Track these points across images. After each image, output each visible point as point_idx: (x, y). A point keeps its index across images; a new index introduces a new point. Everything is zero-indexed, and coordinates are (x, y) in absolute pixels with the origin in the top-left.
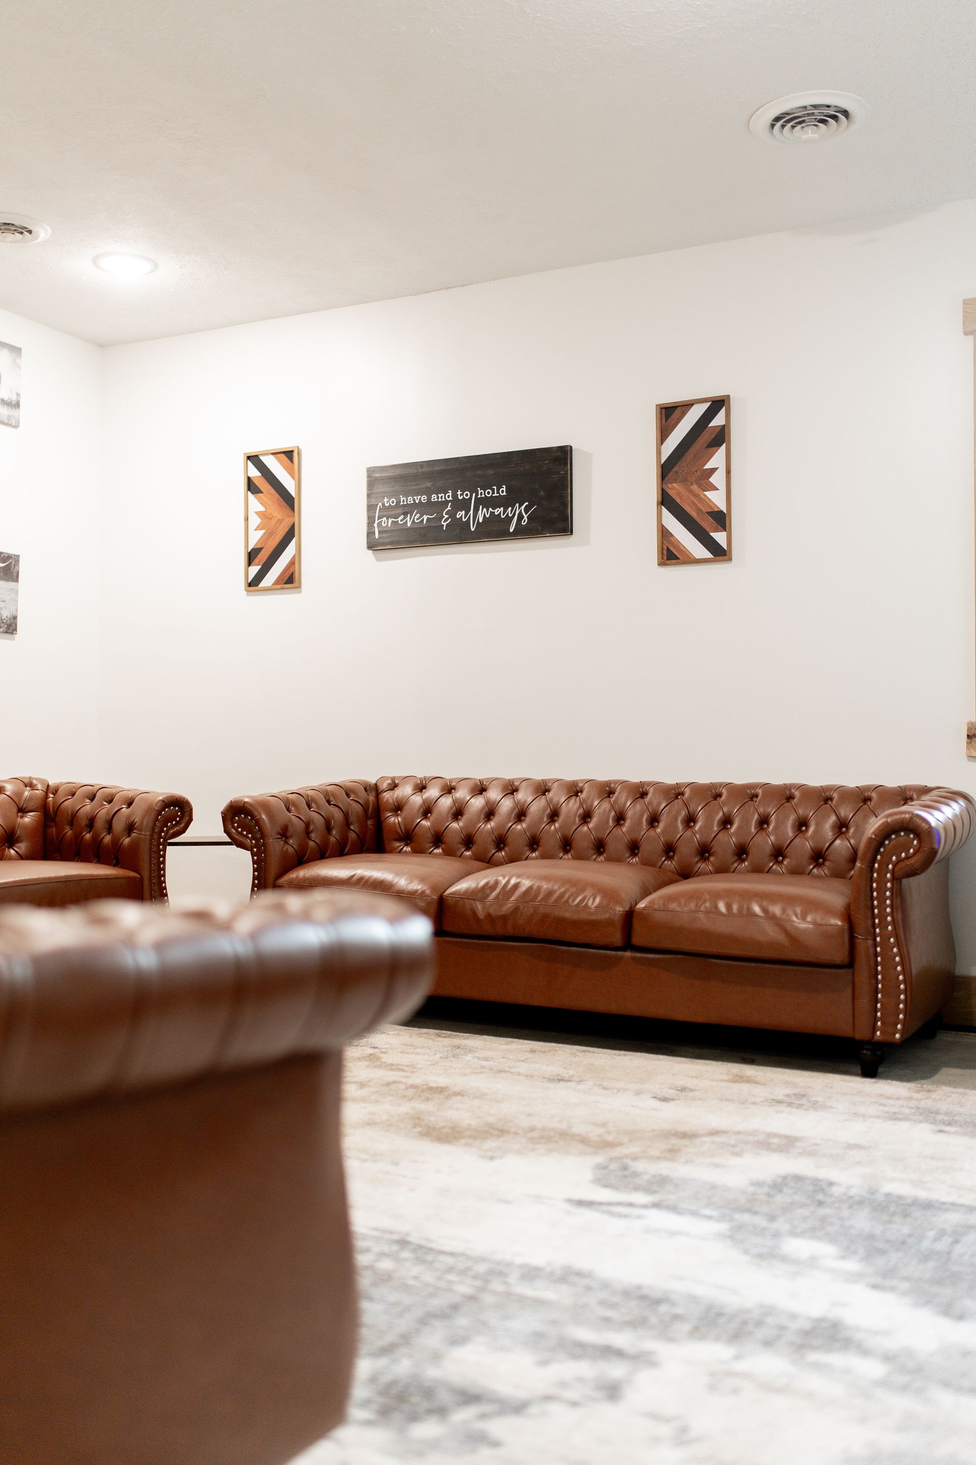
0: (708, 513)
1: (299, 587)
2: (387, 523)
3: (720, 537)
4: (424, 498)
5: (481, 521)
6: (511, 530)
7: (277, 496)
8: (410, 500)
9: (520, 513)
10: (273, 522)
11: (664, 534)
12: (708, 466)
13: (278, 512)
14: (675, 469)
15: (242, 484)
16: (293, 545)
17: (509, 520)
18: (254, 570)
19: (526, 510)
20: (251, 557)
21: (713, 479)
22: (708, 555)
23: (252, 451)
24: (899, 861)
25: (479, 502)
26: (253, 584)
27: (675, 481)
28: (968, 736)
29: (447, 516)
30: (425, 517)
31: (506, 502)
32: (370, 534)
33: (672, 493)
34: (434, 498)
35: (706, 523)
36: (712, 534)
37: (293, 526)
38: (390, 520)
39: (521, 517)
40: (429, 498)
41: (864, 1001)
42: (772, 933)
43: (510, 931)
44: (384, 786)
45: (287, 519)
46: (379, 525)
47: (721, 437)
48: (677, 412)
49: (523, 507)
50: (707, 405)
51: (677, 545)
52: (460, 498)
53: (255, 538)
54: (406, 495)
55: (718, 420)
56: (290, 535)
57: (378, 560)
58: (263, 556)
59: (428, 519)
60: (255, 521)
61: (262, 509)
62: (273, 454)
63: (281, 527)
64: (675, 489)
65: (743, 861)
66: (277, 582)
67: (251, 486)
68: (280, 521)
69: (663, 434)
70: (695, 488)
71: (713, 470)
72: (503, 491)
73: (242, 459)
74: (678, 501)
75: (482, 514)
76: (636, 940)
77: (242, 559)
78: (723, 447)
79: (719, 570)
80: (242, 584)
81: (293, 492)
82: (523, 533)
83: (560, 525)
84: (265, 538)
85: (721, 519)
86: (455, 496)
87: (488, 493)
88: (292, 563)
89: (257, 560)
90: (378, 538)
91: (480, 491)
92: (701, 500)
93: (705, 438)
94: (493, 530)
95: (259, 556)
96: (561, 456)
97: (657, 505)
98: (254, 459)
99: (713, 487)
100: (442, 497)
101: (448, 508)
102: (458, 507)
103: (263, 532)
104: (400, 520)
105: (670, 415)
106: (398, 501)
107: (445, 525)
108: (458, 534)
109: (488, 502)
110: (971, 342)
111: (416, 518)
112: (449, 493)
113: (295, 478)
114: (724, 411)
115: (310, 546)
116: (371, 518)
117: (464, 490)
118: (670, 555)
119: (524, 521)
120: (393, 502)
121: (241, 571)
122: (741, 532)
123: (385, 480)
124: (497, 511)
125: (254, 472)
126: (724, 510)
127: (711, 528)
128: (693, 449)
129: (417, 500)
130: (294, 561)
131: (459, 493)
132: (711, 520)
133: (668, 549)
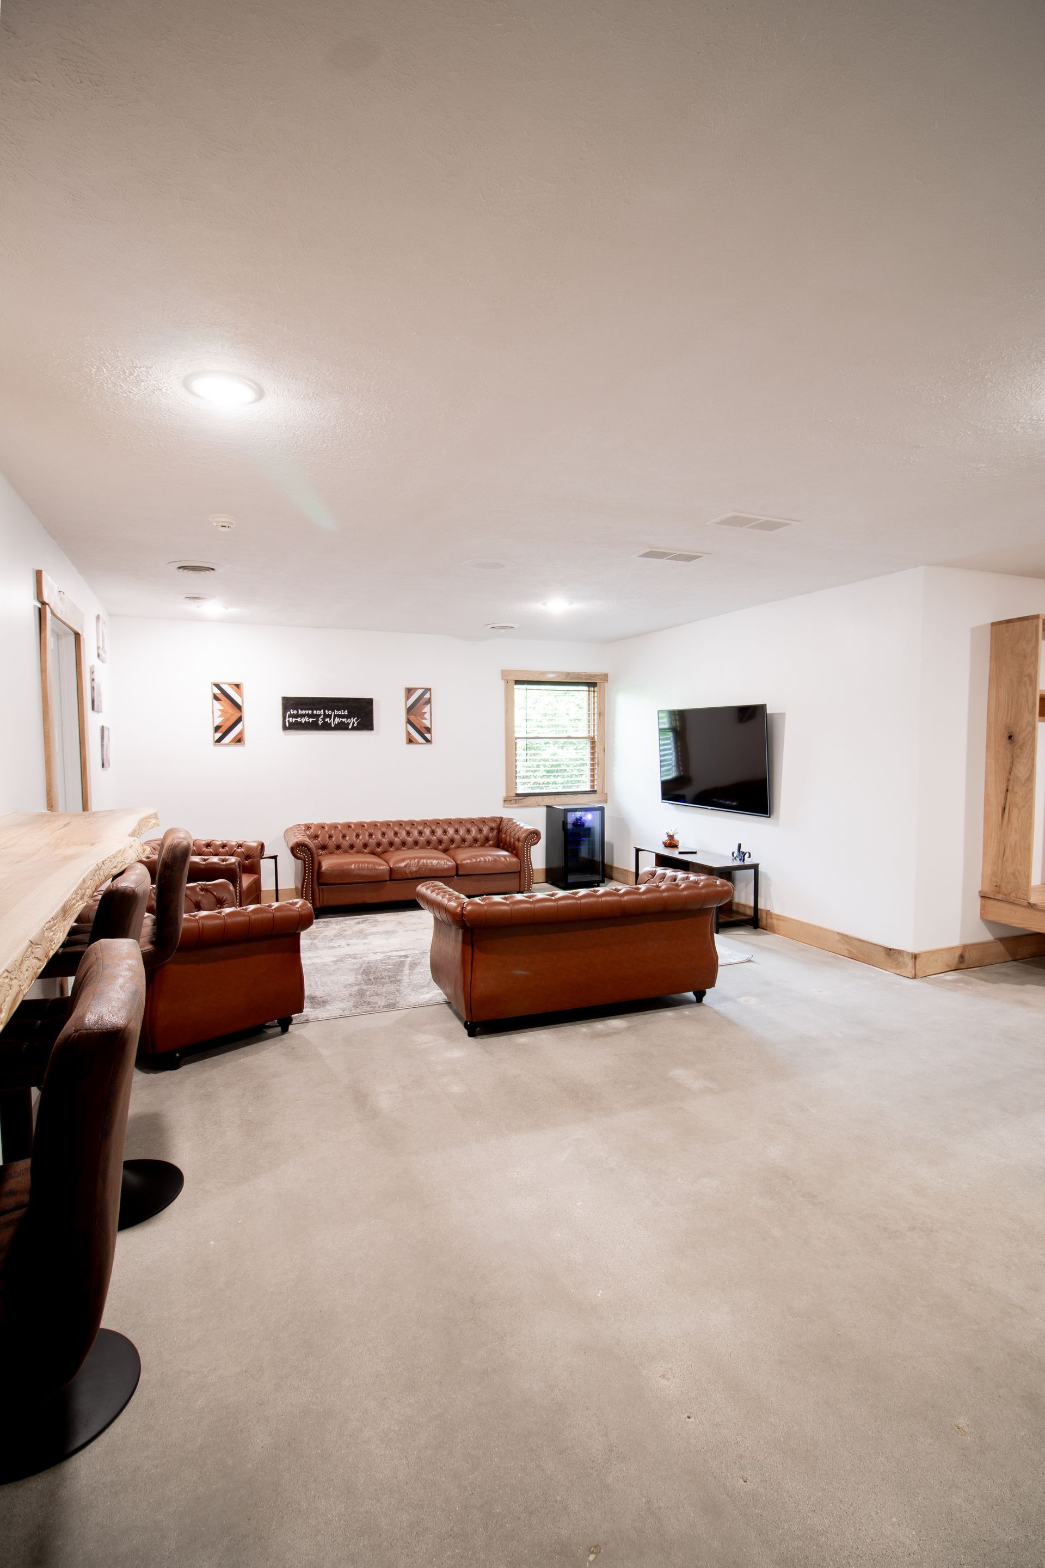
0: (424, 727)
1: (244, 744)
2: (292, 720)
3: (428, 736)
4: (310, 712)
5: (337, 723)
6: (350, 728)
7: (230, 703)
8: (304, 712)
10: (228, 715)
11: (408, 733)
12: (423, 711)
13: (231, 710)
14: (412, 711)
15: (211, 697)
16: (241, 724)
17: (349, 724)
18: (218, 735)
19: (356, 720)
20: (217, 729)
21: (425, 716)
22: (425, 742)
23: (217, 681)
24: (532, 841)
25: (335, 716)
26: (219, 740)
27: (412, 715)
28: (504, 801)
29: (321, 720)
30: (311, 720)
31: (347, 717)
32: (284, 723)
33: (411, 719)
34: (315, 712)
35: (423, 730)
36: (425, 735)
37: (241, 716)
38: (294, 719)
39: (354, 723)
40: (313, 712)
41: (522, 882)
42: (501, 865)
43: (418, 876)
45: (236, 714)
46: (289, 721)
47: (429, 701)
48: (413, 691)
49: (354, 719)
50: (423, 690)
51: (413, 737)
52: (327, 713)
53: (218, 721)
54: (302, 710)
55: (427, 696)
56: (239, 720)
57: (286, 735)
58: (223, 729)
59: (312, 721)
60: (218, 713)
61: (222, 708)
62: (228, 684)
63: (233, 717)
64: (412, 718)
66: (232, 741)
67: (216, 698)
68: (232, 714)
69: (408, 698)
70: (419, 718)
71: (425, 713)
72: (346, 712)
73: (210, 685)
74: (413, 722)
75: (337, 720)
76: (460, 873)
77: (212, 730)
78: (429, 705)
79: (428, 746)
80: (212, 742)
81: (240, 703)
82: (354, 729)
83: (370, 727)
84: (226, 720)
85: (429, 730)
86: (324, 712)
87: (340, 713)
89: (219, 731)
90: (287, 725)
91: (336, 711)
92: (421, 723)
93: (422, 701)
94: (342, 727)
95: (221, 729)
96: (369, 702)
97: (406, 723)
98: (217, 686)
99: (426, 719)
100: (318, 712)
101: (322, 717)
102: (326, 716)
103: (222, 719)
104: (299, 719)
105: (409, 691)
106: (298, 712)
107: (320, 723)
108: (326, 727)
109: (339, 716)
110: (502, 683)
111: (307, 719)
112: (322, 711)
113: (241, 696)
114: (429, 692)
115: (249, 725)
116: (284, 718)
117: (328, 710)
118: (410, 741)
119: (355, 725)
120: (295, 712)
121: (212, 736)
122: (435, 735)
123: (291, 702)
124: (343, 720)
125: (217, 691)
126: (430, 727)
127: (424, 732)
128: (418, 705)
129: (307, 712)
130: (241, 733)
131: (326, 711)
132: (425, 730)
133: (410, 739)
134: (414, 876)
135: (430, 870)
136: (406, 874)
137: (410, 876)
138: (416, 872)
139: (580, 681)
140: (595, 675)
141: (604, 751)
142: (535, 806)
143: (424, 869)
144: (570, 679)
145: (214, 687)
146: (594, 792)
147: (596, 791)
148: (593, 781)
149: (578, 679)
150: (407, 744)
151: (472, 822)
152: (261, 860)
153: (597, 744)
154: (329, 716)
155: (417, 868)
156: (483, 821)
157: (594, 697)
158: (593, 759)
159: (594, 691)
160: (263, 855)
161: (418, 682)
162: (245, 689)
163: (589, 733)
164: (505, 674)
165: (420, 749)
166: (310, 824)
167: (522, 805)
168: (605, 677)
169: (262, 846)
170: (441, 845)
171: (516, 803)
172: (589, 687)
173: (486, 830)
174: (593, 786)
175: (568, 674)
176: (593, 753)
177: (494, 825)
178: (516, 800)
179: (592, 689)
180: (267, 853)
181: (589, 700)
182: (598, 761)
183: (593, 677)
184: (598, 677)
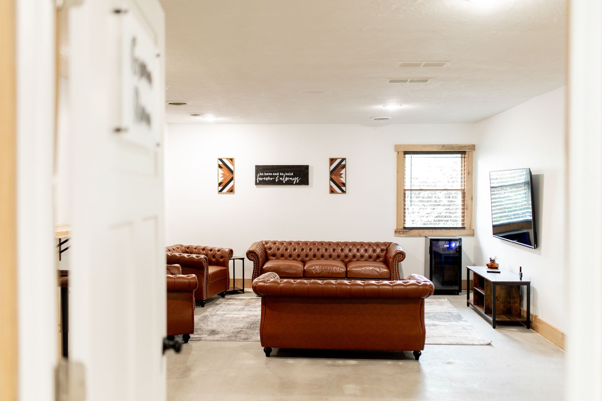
0: (341, 183)
1: (234, 193)
3: (344, 188)
4: (271, 174)
5: (286, 181)
6: (294, 183)
7: (227, 169)
9: (296, 180)
10: (226, 176)
11: (331, 187)
12: (341, 173)
13: (228, 174)
14: (333, 173)
15: (217, 166)
16: (232, 182)
17: (294, 181)
18: (221, 188)
20: (220, 184)
21: (342, 176)
22: (341, 192)
23: (220, 158)
24: (399, 259)
25: (286, 176)
26: (221, 191)
27: (333, 175)
28: (395, 232)
29: (277, 179)
30: (271, 179)
31: (293, 177)
33: (333, 178)
34: (274, 174)
35: (340, 185)
36: (342, 188)
37: (233, 177)
38: (262, 179)
39: (297, 180)
40: (272, 174)
42: (376, 273)
44: (264, 243)
45: (230, 176)
46: (259, 179)
47: (344, 166)
48: (334, 160)
49: (297, 178)
50: (341, 159)
51: (334, 189)
52: (281, 175)
53: (221, 180)
54: (266, 173)
55: (343, 163)
56: (232, 179)
57: (257, 188)
58: (223, 184)
60: (221, 175)
61: (223, 172)
62: (227, 159)
63: (229, 177)
64: (333, 177)
65: (354, 258)
66: (228, 191)
67: (220, 167)
68: (228, 176)
69: (331, 164)
70: (338, 177)
71: (342, 174)
72: (292, 174)
73: (217, 159)
74: (334, 179)
75: (287, 179)
77: (217, 185)
78: (345, 169)
79: (343, 195)
80: (217, 192)
81: (232, 169)
82: (296, 184)
83: (307, 183)
84: (224, 180)
85: (344, 185)
86: (279, 174)
87: (288, 174)
89: (221, 185)
90: (258, 182)
91: (286, 173)
92: (339, 180)
93: (340, 166)
94: (290, 183)
95: (222, 184)
96: (307, 167)
97: (330, 180)
98: (221, 160)
100: (276, 174)
101: (278, 177)
102: (280, 176)
103: (223, 178)
104: (264, 179)
105: (332, 161)
106: (264, 174)
107: (277, 181)
108: (280, 183)
109: (288, 176)
110: (396, 153)
111: (269, 178)
112: (278, 173)
113: (233, 166)
114: (345, 161)
115: (237, 183)
116: (256, 178)
117: (282, 173)
118: (332, 191)
119: (298, 181)
120: (262, 174)
121: (217, 188)
122: (349, 188)
123: (260, 168)
124: (291, 179)
125: (221, 163)
126: (345, 183)
127: (341, 186)
128: (338, 169)
129: (269, 174)
130: (233, 187)
131: (281, 173)
132: (342, 184)
133: (332, 190)
134: (318, 276)
135: (329, 273)
136: (313, 274)
137: (316, 275)
138: (319, 273)
139: (453, 151)
140: (465, 146)
141: (472, 199)
142: (418, 236)
143: (325, 272)
144: (445, 149)
145: (219, 161)
146: (463, 228)
147: (465, 227)
148: (463, 220)
149: (451, 149)
151: (370, 244)
152: (230, 260)
153: (466, 195)
154: (282, 176)
155: (321, 271)
156: (378, 244)
157: (465, 161)
158: (463, 205)
159: (465, 157)
160: (232, 257)
161: (339, 155)
162: (236, 162)
163: (462, 186)
164: (397, 147)
165: (339, 197)
166: (268, 241)
167: (408, 235)
168: (473, 147)
169: (231, 252)
170: (346, 258)
171: (403, 234)
172: (462, 154)
173: (378, 250)
174: (463, 224)
175: (443, 146)
176: (464, 201)
177: (384, 248)
178: (403, 232)
179: (463, 156)
180: (235, 255)
181: (462, 163)
182: (467, 206)
183: (463, 147)
184: (467, 147)
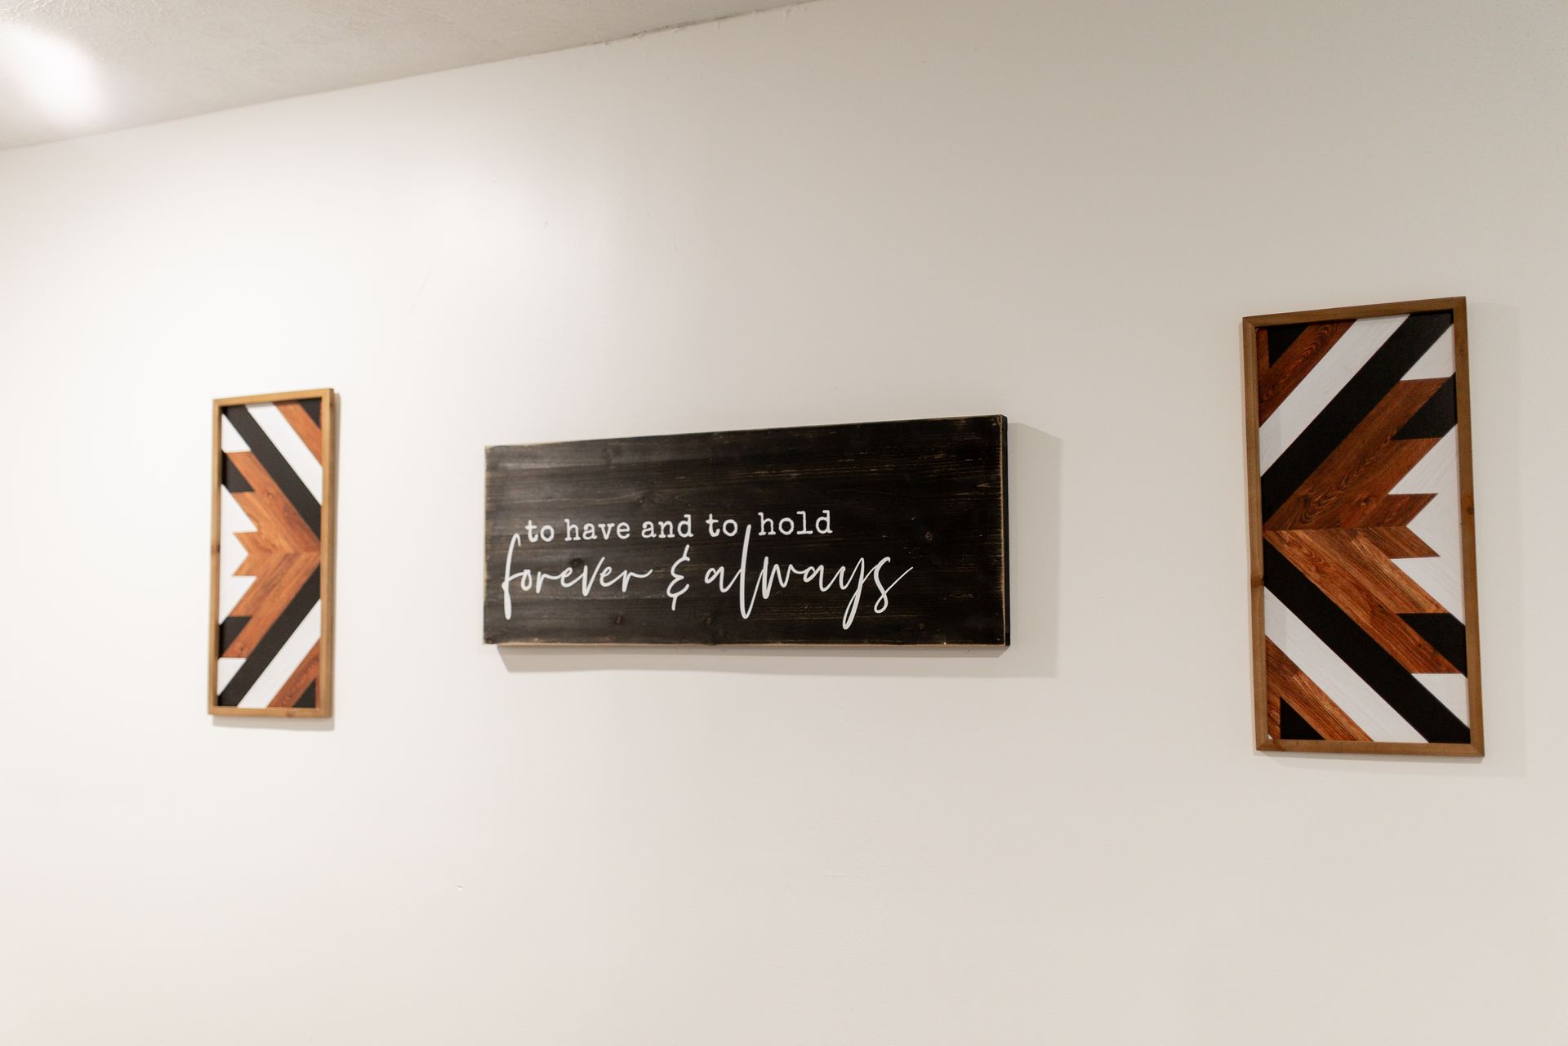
0: (1409, 619)
1: (329, 713)
2: (533, 582)
3: (1448, 689)
4: (623, 530)
5: (766, 594)
6: (846, 626)
7: (283, 500)
8: (589, 531)
9: (870, 583)
10: (274, 559)
11: (1274, 666)
12: (1404, 487)
13: (287, 539)
14: (1302, 491)
15: (208, 469)
16: (315, 616)
17: (840, 599)
18: (230, 667)
19: (886, 576)
20: (224, 636)
21: (1419, 526)
22: (1410, 735)
23: (233, 392)
26: (227, 699)
27: (1302, 523)
29: (679, 578)
30: (626, 577)
31: (832, 553)
32: (492, 604)
33: (1295, 557)
34: (648, 529)
35: (1400, 645)
36: (1421, 678)
37: (317, 572)
38: (541, 578)
40: (636, 530)
45: (304, 556)
46: (514, 586)
47: (1442, 409)
49: (877, 568)
50: (1394, 323)
51: (1314, 698)
52: (714, 534)
53: (234, 594)
54: (580, 518)
55: (1433, 364)
56: (311, 591)
57: (512, 668)
58: (251, 636)
59: (632, 581)
60: (235, 554)
61: (250, 527)
62: (278, 403)
63: (292, 571)
64: (1302, 546)
66: (279, 701)
67: (227, 473)
68: (289, 559)
69: (1265, 394)
70: (1362, 545)
71: (1418, 502)
72: (825, 523)
73: (208, 414)
74: (1313, 577)
75: (769, 578)
77: (203, 640)
78: (1451, 438)
79: (1442, 779)
80: (202, 699)
81: (318, 493)
83: (978, 622)
84: (255, 596)
85: (1447, 638)
86: (700, 528)
87: (786, 526)
88: (313, 659)
89: (237, 645)
90: (510, 614)
91: (765, 520)
92: (1383, 581)
93: (1389, 412)
94: (799, 620)
95: (241, 634)
96: (986, 442)
97: (1255, 584)
98: (237, 414)
99: (1426, 551)
100: (667, 529)
101: (684, 557)
102: (709, 551)
103: (250, 580)
104: (566, 577)
105: (1280, 345)
106: (561, 529)
107: (675, 598)
108: (708, 621)
109: (785, 550)
111: (604, 573)
112: (687, 519)
113: (323, 463)
114: (1446, 340)
115: (357, 620)
116: (494, 569)
117: (723, 516)
118: (1293, 721)
119: (884, 604)
120: (548, 533)
122: (1516, 681)
123: (528, 477)
124: (809, 574)
125: (235, 444)
126: (1459, 615)
127: (1412, 657)
128: (1354, 443)
129: (606, 528)
130: (319, 655)
131: (711, 521)
132: (1416, 637)
133: (1285, 709)
150: (1262, 747)
154: (726, 552)
161: (1362, 273)
162: (346, 426)
165: (1382, 795)
